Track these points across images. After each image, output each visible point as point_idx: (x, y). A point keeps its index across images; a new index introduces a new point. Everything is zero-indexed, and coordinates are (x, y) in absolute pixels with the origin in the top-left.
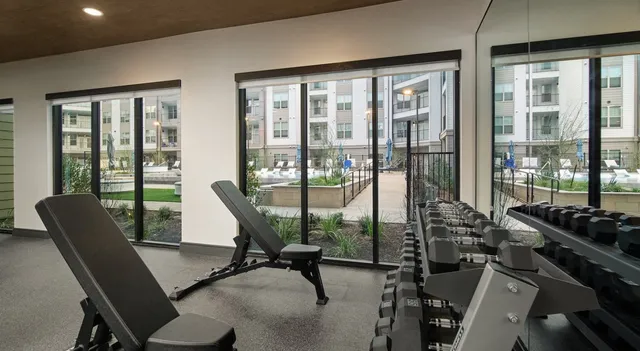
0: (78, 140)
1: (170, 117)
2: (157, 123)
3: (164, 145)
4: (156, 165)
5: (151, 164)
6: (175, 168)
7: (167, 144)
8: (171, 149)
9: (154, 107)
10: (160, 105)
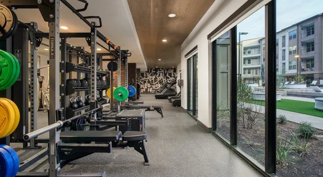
0: (251, 71)
1: (308, 50)
2: (297, 56)
3: (303, 70)
4: (297, 83)
5: (293, 83)
6: (313, 85)
7: (305, 69)
8: (309, 72)
9: (296, 47)
10: (300, 44)
